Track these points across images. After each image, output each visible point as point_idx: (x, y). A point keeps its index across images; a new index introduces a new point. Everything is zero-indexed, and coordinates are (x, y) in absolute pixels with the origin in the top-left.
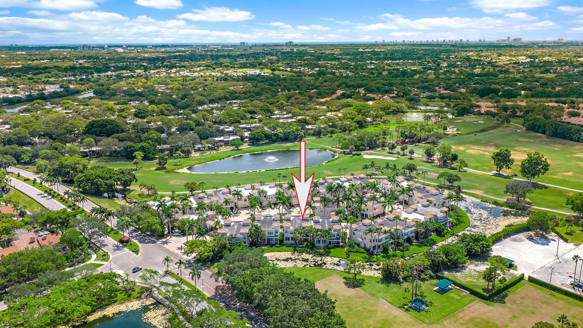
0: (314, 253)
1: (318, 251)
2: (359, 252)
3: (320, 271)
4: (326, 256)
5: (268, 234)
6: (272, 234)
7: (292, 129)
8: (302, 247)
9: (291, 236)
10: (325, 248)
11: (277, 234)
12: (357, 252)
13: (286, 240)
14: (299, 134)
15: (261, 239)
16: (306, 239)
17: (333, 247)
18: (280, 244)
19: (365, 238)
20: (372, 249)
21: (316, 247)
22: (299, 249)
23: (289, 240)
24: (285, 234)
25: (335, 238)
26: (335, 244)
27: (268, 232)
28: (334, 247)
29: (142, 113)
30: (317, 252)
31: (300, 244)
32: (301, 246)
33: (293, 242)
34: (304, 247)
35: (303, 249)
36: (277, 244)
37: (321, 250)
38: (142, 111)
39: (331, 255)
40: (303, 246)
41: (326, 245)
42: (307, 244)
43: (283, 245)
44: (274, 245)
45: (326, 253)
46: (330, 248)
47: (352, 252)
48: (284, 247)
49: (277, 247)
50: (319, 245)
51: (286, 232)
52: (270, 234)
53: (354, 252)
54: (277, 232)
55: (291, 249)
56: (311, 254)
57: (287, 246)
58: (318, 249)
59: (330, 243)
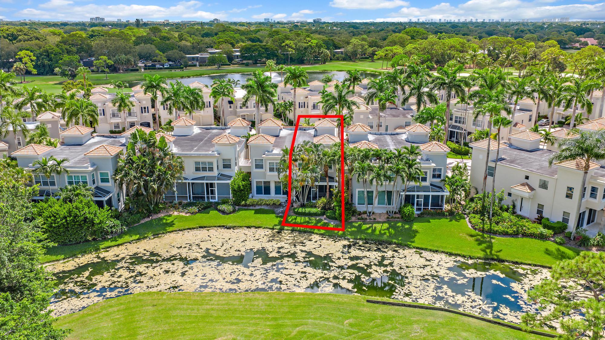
0: (352, 233)
1: (364, 227)
2: (525, 235)
3: (387, 319)
4: (399, 245)
5: (197, 169)
6: (211, 169)
7: (310, 43)
8: (310, 215)
9: (273, 178)
10: (390, 218)
11: (226, 172)
12: (515, 235)
13: (259, 191)
14: (322, 53)
15: (160, 179)
16: (322, 189)
17: (419, 216)
18: (236, 203)
19: (544, 185)
20: (572, 225)
21: (360, 214)
22: (299, 219)
23: (267, 191)
24: (254, 171)
25: (427, 184)
26: (426, 204)
27: (197, 163)
28: (424, 216)
29: (95, 36)
30: (364, 232)
31: (303, 206)
32: (308, 210)
33: (282, 198)
34: (315, 215)
35: (313, 220)
36: (224, 203)
37: (378, 226)
38: (96, 34)
39: (418, 241)
40: (314, 210)
41: (395, 206)
42: (329, 203)
43: (247, 207)
44: (214, 206)
45: (395, 236)
46: (408, 219)
47: (495, 233)
48: (248, 216)
49: (223, 212)
50: (370, 208)
51: (259, 166)
52: (204, 169)
53: (505, 234)
54: (227, 166)
55: (273, 220)
56: (343, 237)
57: (257, 212)
58: (364, 221)
59: (409, 200)
